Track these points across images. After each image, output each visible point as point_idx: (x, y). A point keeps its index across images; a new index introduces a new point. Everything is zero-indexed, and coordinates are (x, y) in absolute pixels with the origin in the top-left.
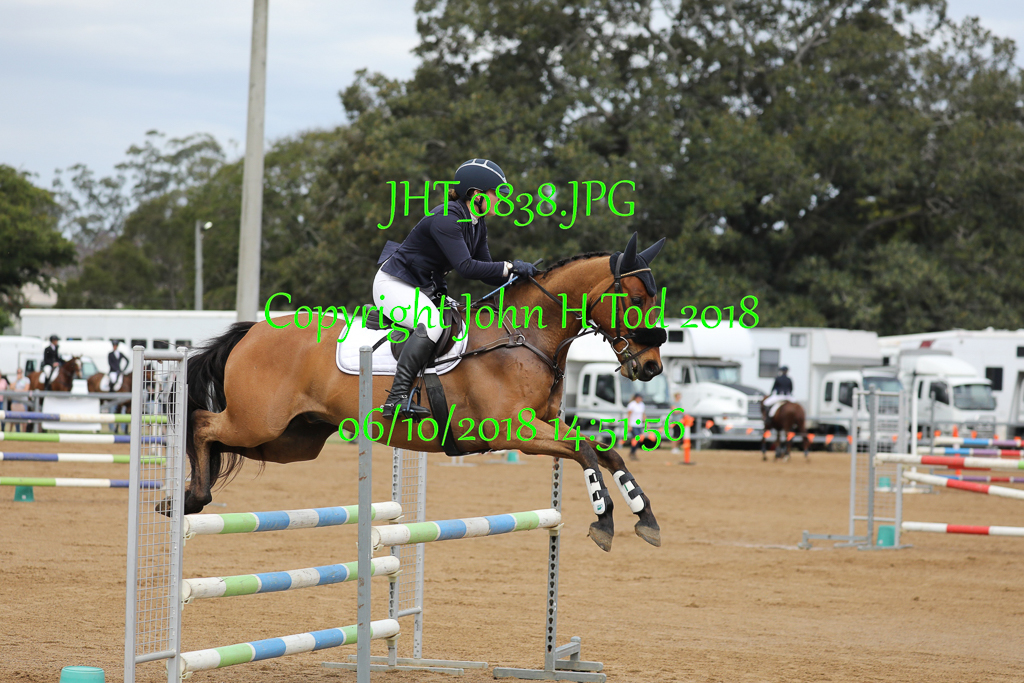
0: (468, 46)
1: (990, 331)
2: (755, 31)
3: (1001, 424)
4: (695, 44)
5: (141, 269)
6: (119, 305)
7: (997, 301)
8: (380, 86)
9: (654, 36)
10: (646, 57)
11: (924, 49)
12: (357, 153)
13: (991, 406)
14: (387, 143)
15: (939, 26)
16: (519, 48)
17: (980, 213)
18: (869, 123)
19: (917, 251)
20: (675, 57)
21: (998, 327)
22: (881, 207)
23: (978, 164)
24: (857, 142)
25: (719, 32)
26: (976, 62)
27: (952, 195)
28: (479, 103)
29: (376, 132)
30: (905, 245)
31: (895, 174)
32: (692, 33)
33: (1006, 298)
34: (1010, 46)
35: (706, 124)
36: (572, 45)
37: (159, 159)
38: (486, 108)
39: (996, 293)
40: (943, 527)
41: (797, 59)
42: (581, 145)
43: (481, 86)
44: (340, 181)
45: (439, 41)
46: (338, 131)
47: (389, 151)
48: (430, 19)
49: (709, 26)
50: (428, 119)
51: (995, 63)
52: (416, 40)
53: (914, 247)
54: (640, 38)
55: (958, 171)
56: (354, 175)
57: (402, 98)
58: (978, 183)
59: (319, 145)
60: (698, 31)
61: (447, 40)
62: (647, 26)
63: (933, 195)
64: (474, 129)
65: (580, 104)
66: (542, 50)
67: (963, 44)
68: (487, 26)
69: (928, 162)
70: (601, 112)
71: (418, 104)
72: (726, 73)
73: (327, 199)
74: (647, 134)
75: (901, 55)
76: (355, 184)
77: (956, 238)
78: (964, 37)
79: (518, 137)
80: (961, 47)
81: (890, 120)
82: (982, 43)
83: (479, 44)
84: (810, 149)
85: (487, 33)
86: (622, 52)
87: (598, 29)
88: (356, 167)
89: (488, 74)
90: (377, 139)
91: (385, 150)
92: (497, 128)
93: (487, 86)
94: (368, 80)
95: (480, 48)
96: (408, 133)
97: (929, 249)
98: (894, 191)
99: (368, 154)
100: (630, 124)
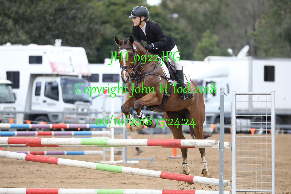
1: (9, 44)
3: (20, 113)
7: (10, 23)
21: (13, 43)
33: (16, 21)
39: (9, 17)
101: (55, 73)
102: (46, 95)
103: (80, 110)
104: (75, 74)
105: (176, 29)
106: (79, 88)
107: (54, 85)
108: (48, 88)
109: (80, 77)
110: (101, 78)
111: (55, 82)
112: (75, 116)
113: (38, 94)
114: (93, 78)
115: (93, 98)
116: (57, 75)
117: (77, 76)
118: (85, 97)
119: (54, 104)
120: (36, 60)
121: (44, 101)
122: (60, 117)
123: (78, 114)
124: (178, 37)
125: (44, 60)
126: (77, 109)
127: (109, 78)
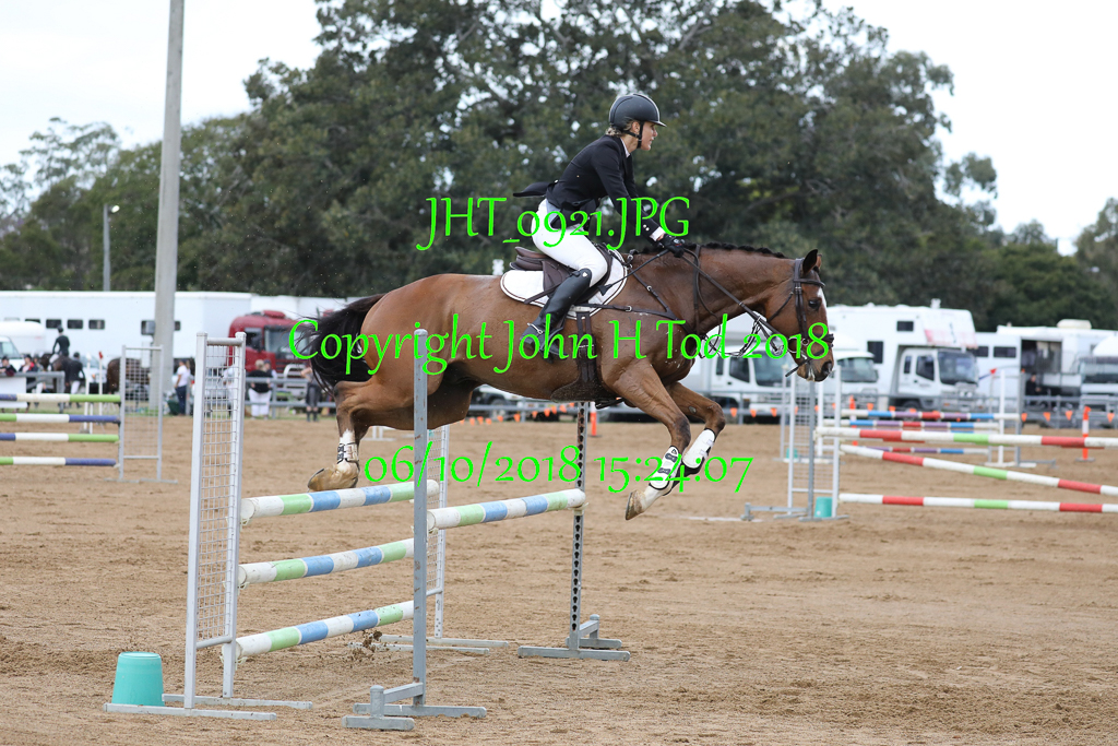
0: (366, 35)
1: (871, 305)
2: (642, 19)
3: (883, 396)
4: (584, 32)
5: (49, 251)
6: (29, 287)
7: (874, 277)
8: (282, 74)
9: (545, 25)
10: (537, 45)
11: (802, 36)
12: (260, 138)
13: (871, 379)
14: (290, 128)
15: (816, 14)
16: (415, 36)
17: (858, 192)
18: (752, 107)
19: (798, 231)
20: (565, 44)
21: (877, 303)
22: (762, 188)
23: (855, 146)
24: (741, 126)
25: (606, 21)
26: (850, 49)
27: (830, 177)
28: (379, 90)
29: (279, 118)
30: (786, 224)
31: (777, 156)
32: (581, 22)
33: (882, 275)
34: (884, 34)
35: (596, 108)
36: (467, 34)
37: (61, 146)
38: (385, 94)
39: (873, 270)
40: (878, 498)
41: (681, 47)
42: (476, 130)
43: (380, 73)
44: (244, 165)
45: (339, 30)
46: (242, 117)
47: (293, 137)
48: (329, 9)
49: (596, 14)
50: (329, 106)
51: (869, 49)
52: (318, 29)
53: (795, 226)
54: (531, 26)
55: (836, 154)
56: (259, 160)
57: (304, 84)
58: (856, 164)
59: (220, 130)
60: (586, 19)
61: (345, 29)
62: (538, 15)
63: (812, 177)
64: (373, 114)
65: (473, 90)
66: (437, 38)
67: (838, 32)
68: (384, 15)
69: (807, 144)
70: (495, 97)
71: (320, 90)
72: (613, 60)
73: (231, 183)
74: (540, 119)
75: (780, 43)
76: (259, 168)
77: (834, 217)
78: (840, 25)
79: (417, 122)
80: (838, 34)
81: (772, 104)
82: (857, 30)
83: (377, 33)
84: (695, 133)
85: (385, 22)
86: (514, 39)
87: (491, 18)
88: (261, 152)
89: (385, 61)
90: (281, 125)
91: (289, 135)
92: (396, 114)
93: (385, 73)
94: (270, 69)
95: (377, 36)
96: (310, 119)
97: (809, 228)
98: (776, 173)
99: (271, 139)
100: (524, 109)
101: (930, 344)
102: (919, 373)
103: (962, 395)
104: (957, 345)
105: (1096, 287)
106: (962, 364)
107: (929, 360)
108: (921, 363)
109: (964, 350)
110: (991, 352)
111: (930, 356)
112: (955, 402)
113: (907, 371)
114: (981, 352)
115: (980, 378)
116: (933, 347)
117: (959, 349)
118: (970, 376)
119: (927, 386)
120: (906, 326)
121: (916, 382)
122: (936, 403)
123: (960, 399)
124: (1098, 298)
125: (917, 326)
126: (959, 392)
127: (1002, 352)
